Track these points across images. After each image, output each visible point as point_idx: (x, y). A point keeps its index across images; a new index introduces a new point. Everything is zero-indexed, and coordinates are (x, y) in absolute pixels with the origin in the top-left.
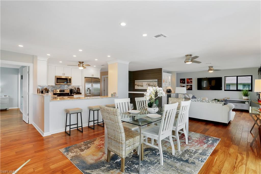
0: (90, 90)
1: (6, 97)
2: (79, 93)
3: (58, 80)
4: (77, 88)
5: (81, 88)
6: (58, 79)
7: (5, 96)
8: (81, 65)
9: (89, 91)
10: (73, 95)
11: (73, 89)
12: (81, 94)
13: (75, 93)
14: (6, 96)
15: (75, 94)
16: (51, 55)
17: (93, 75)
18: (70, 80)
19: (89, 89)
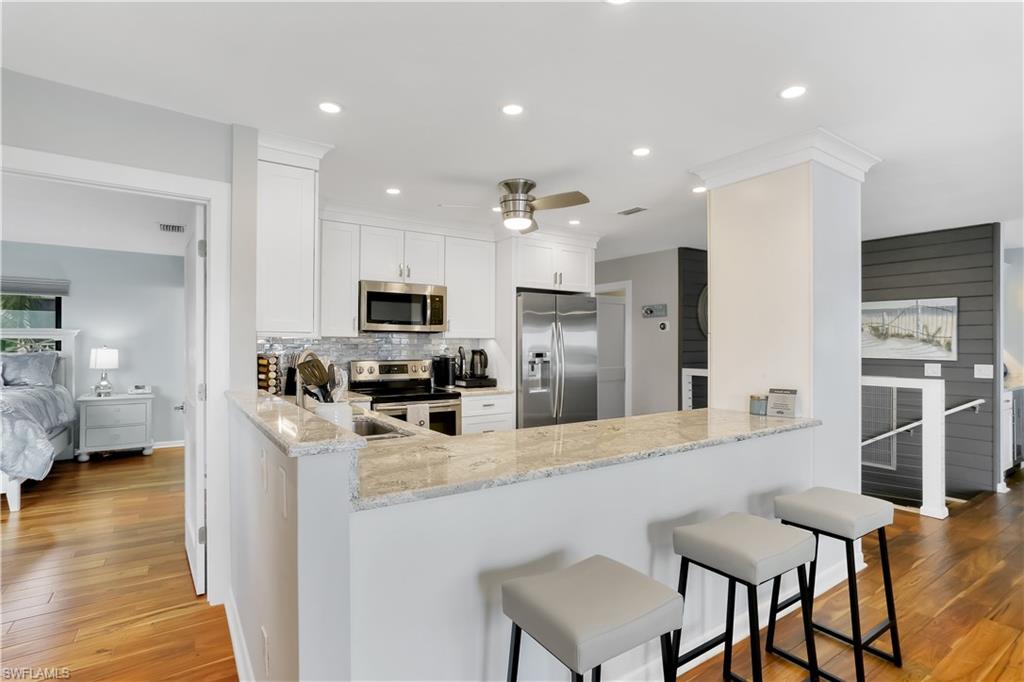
0: (548, 362)
1: (140, 391)
2: (483, 382)
3: (373, 303)
4: (474, 352)
5: (491, 349)
6: (373, 297)
7: (137, 387)
8: (521, 205)
9: (538, 367)
10: (457, 396)
11: (454, 359)
12: (492, 383)
13: (460, 377)
14: (143, 387)
15: (464, 384)
16: (343, 107)
17: (558, 277)
18: (438, 302)
19: (539, 355)
